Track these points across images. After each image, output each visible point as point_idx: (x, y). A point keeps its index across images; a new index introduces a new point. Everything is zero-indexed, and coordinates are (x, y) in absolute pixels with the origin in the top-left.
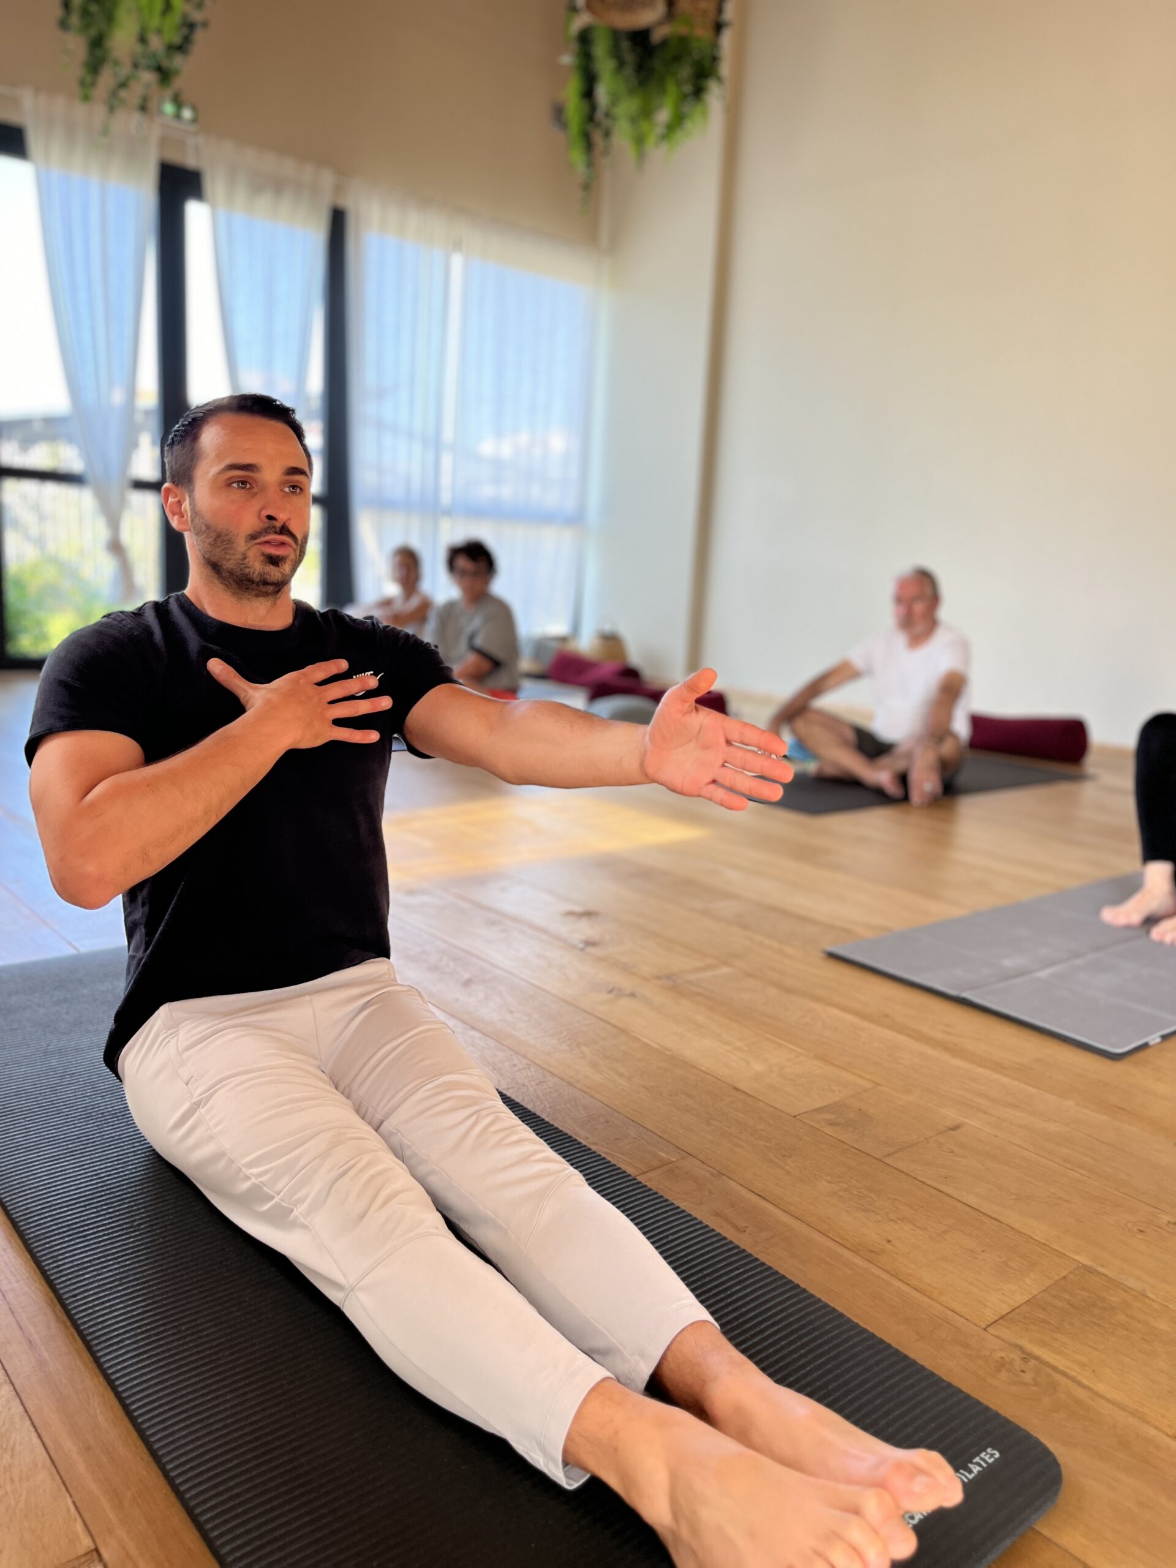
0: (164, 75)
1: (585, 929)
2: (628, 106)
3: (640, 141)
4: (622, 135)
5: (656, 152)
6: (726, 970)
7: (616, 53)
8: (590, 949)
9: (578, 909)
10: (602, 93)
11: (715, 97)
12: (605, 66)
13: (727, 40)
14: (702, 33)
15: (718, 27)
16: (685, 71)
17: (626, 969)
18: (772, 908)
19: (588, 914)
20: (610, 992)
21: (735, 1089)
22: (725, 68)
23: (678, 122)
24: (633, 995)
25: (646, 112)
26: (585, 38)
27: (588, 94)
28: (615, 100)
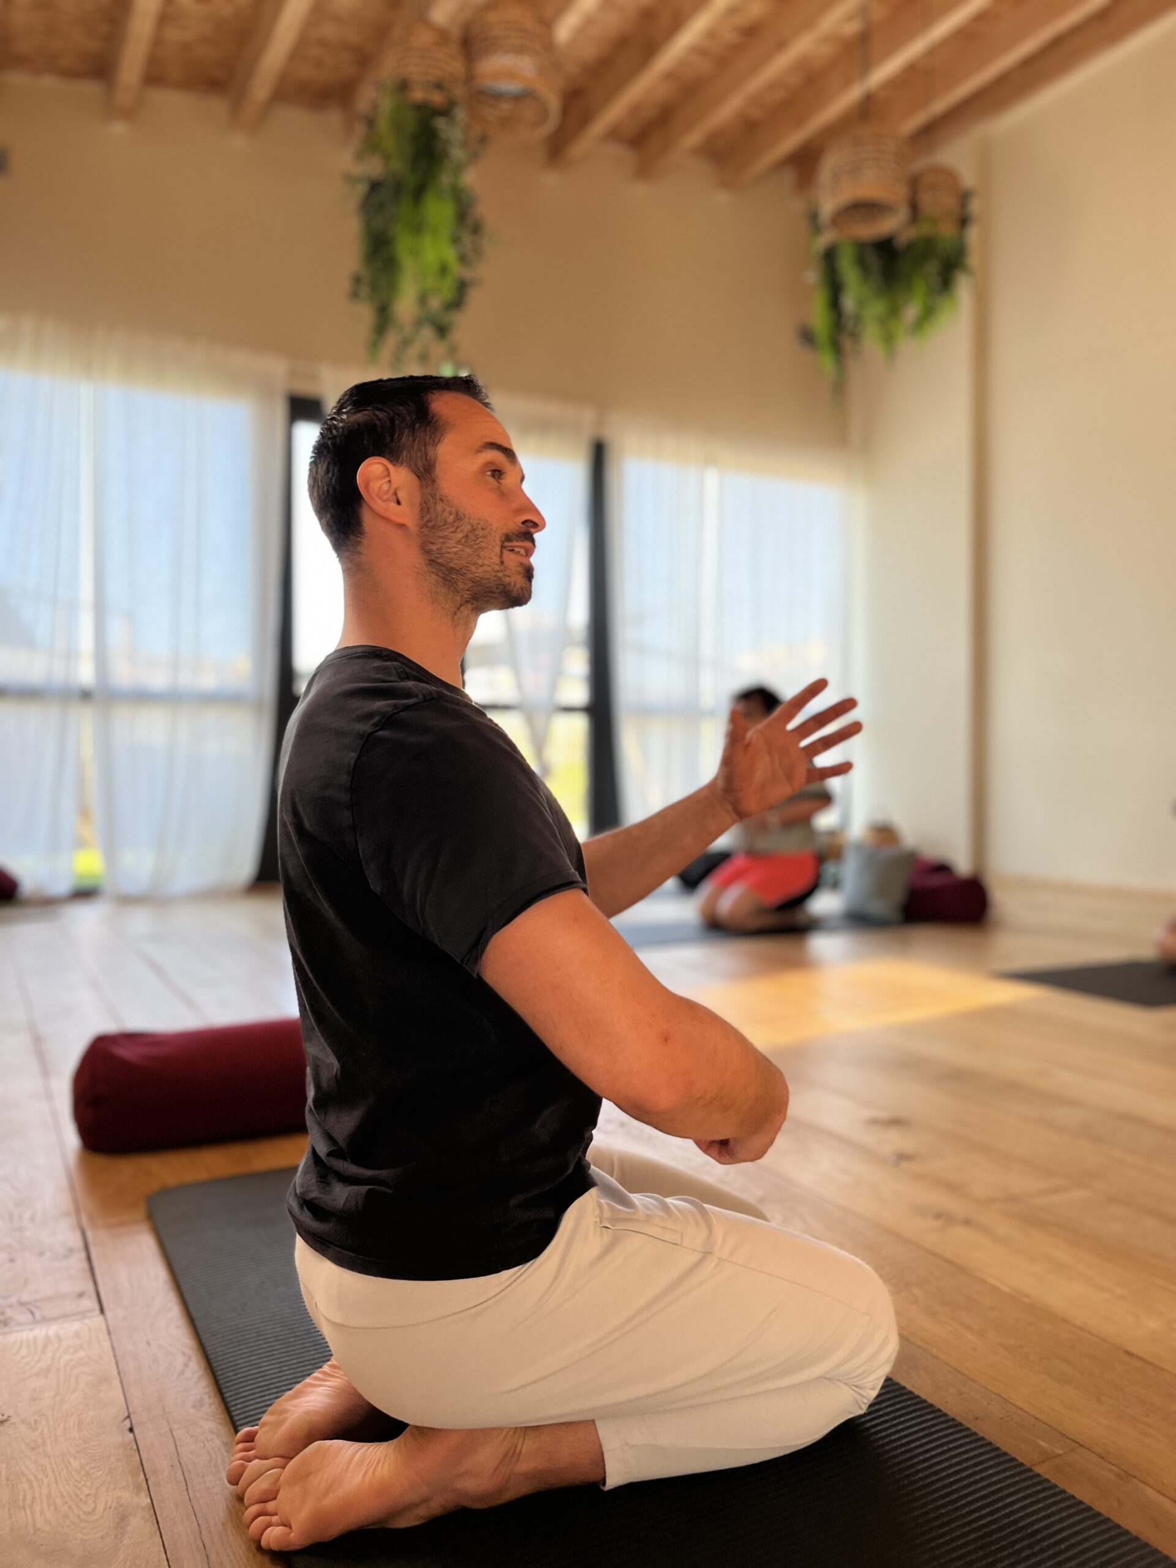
0: (442, 330)
1: (893, 1141)
2: (876, 308)
3: (889, 339)
4: (871, 335)
5: (906, 345)
6: (1079, 1194)
7: (862, 263)
8: (905, 1165)
9: (883, 1115)
10: (849, 302)
11: (964, 288)
12: (850, 274)
13: (973, 235)
14: (947, 231)
15: (964, 221)
16: (932, 268)
17: (953, 1188)
18: (1126, 1117)
19: (896, 1122)
20: (938, 1216)
21: (1127, 1353)
22: (973, 259)
23: (928, 314)
24: (967, 1222)
25: (894, 312)
26: (830, 256)
27: (835, 303)
28: (861, 304)
